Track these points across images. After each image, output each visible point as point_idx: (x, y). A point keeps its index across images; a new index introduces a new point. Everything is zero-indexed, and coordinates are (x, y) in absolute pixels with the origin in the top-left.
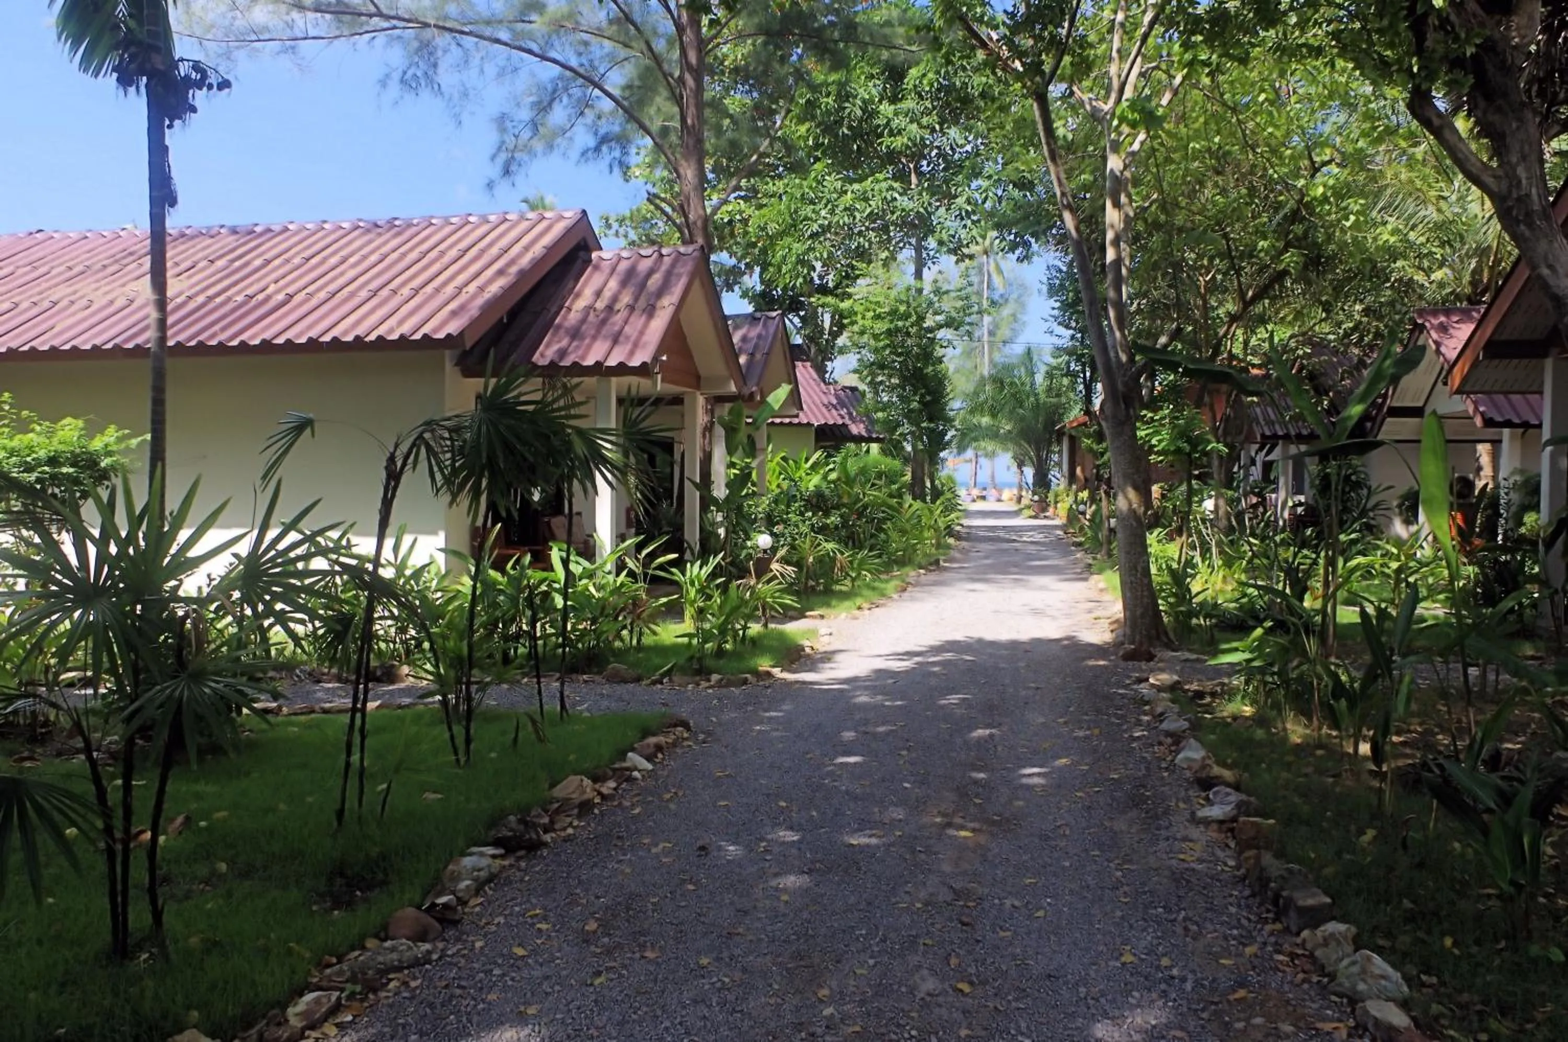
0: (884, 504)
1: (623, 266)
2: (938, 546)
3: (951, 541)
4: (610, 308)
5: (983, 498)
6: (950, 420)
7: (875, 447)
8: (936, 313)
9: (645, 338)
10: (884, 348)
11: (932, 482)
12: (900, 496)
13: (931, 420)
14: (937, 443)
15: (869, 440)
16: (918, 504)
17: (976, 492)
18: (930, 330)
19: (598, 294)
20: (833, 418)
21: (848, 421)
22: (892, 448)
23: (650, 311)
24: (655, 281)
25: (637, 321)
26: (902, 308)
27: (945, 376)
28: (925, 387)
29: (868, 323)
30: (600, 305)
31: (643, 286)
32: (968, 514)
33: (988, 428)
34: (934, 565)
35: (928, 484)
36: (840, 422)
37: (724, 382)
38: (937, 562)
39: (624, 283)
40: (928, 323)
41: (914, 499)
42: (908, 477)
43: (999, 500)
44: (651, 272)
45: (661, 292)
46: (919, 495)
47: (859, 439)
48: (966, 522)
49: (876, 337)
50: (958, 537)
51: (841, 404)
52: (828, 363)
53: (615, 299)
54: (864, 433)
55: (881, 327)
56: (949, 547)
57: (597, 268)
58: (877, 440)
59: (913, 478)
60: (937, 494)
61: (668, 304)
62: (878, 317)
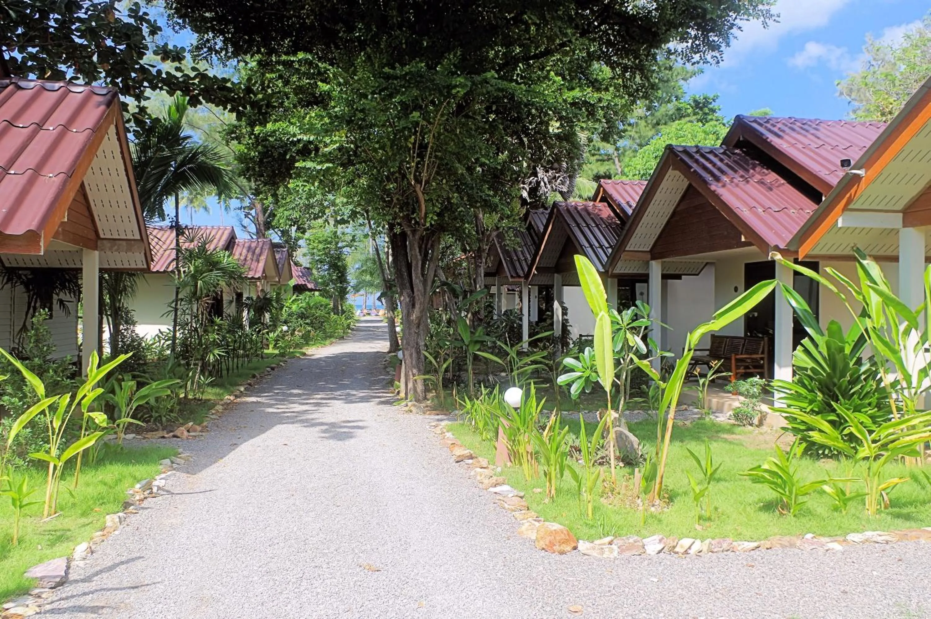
0: (324, 316)
1: (247, 245)
2: (344, 333)
3: (350, 331)
4: (245, 259)
5: (369, 314)
6: (348, 283)
7: (317, 293)
8: (342, 242)
9: (258, 269)
10: (322, 254)
11: (342, 307)
12: (329, 313)
13: (341, 283)
14: (343, 293)
15: (316, 290)
16: (336, 316)
17: (365, 311)
18: (341, 248)
19: (241, 254)
20: (301, 282)
21: (306, 283)
22: (325, 293)
23: (258, 261)
24: (258, 251)
25: (254, 264)
26: (329, 239)
27: (346, 265)
28: (338, 270)
29: (315, 245)
30: (242, 258)
31: (254, 253)
32: (358, 321)
33: (369, 282)
34: (342, 338)
35: (340, 308)
36: (304, 283)
37: (273, 277)
38: (343, 337)
39: (248, 251)
40: (340, 245)
41: (334, 314)
42: (332, 306)
43: (377, 315)
44: (256, 248)
45: (260, 255)
46: (337, 313)
47: (311, 290)
48: (357, 325)
49: (319, 251)
50: (353, 330)
51: (304, 275)
52: (294, 253)
53: (246, 256)
54: (313, 288)
55: (321, 246)
56: (348, 333)
57: (238, 245)
58: (319, 290)
59: (334, 306)
60: (343, 312)
61: (263, 258)
62: (320, 242)
